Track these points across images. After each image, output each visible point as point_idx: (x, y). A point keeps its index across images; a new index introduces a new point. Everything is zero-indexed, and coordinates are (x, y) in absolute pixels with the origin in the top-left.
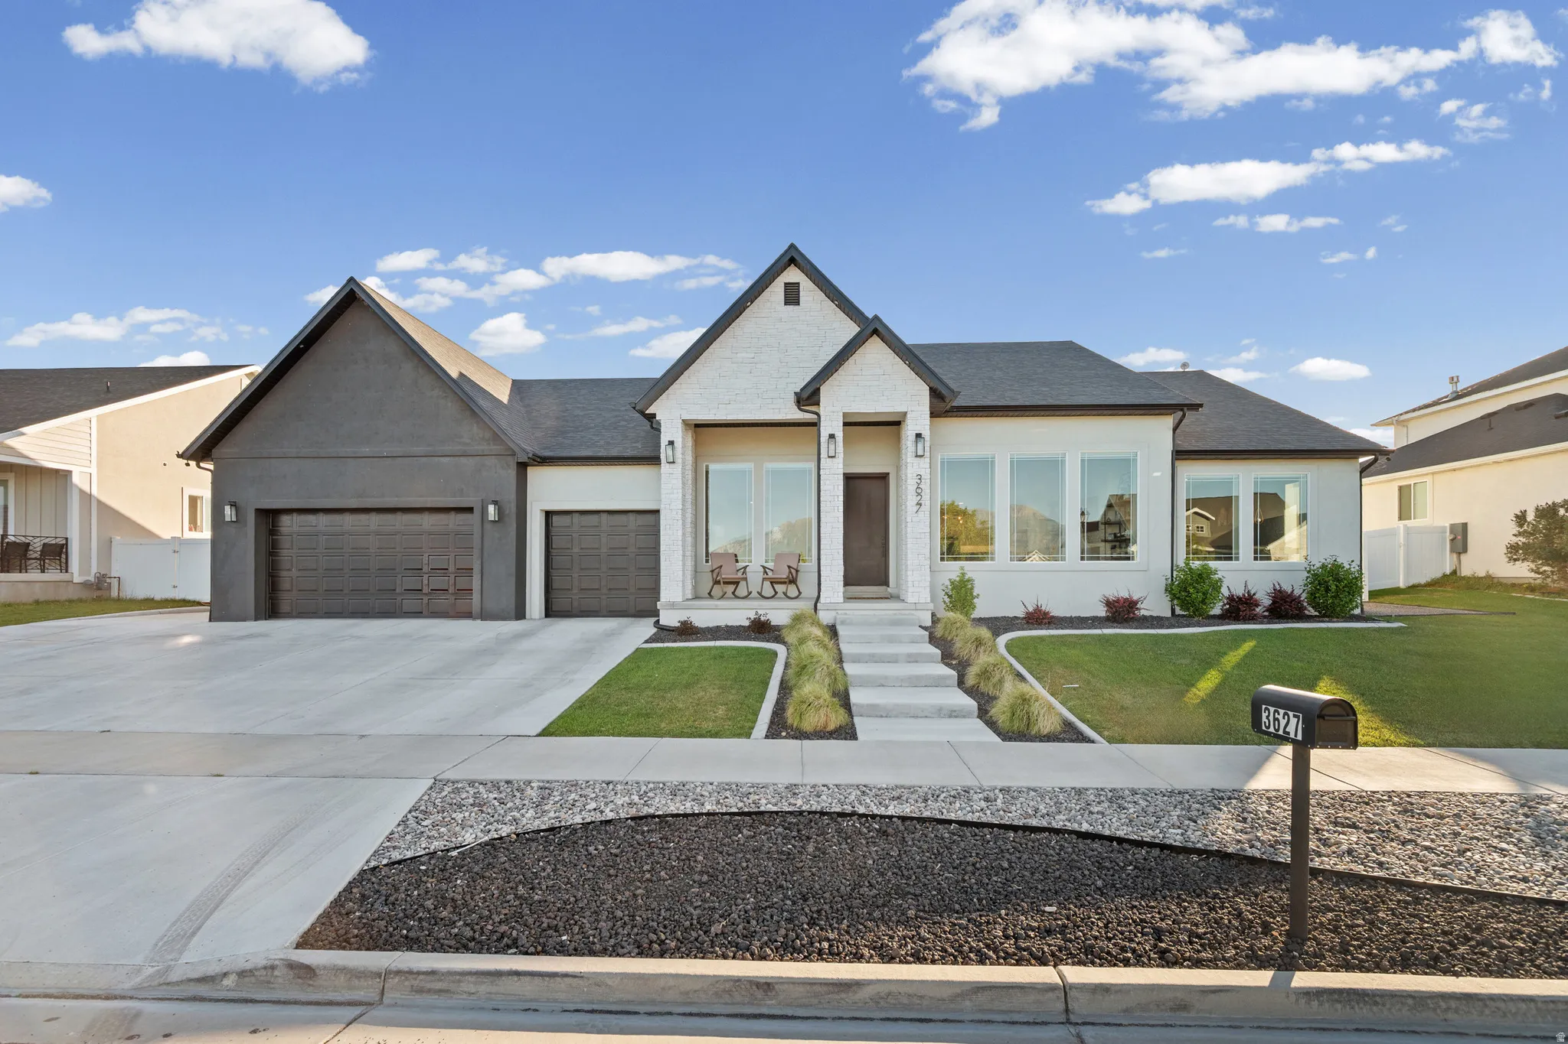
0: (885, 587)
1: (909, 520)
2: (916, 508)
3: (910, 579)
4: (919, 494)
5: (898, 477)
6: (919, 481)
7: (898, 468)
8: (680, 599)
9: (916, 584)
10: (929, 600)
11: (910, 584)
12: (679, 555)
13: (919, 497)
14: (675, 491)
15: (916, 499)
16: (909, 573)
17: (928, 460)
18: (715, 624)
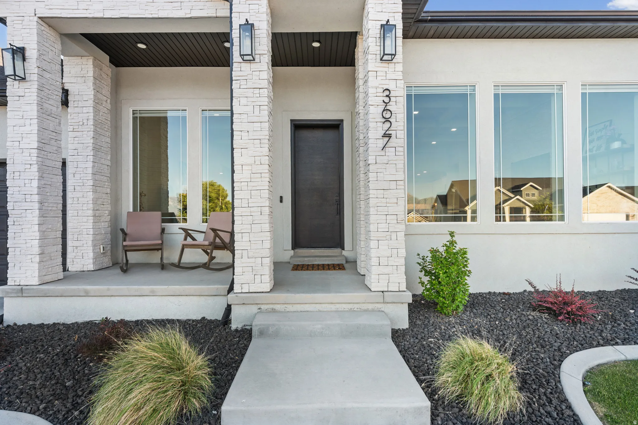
0: (339, 250)
1: (371, 160)
2: (382, 142)
3: (373, 253)
4: (387, 120)
5: (354, 127)
6: (387, 100)
7: (354, 114)
8: (35, 281)
9: (383, 261)
10: (403, 287)
11: (374, 261)
12: (33, 217)
13: (387, 125)
14: (28, 122)
15: (381, 128)
16: (373, 244)
17: (399, 67)
18: (87, 319)
